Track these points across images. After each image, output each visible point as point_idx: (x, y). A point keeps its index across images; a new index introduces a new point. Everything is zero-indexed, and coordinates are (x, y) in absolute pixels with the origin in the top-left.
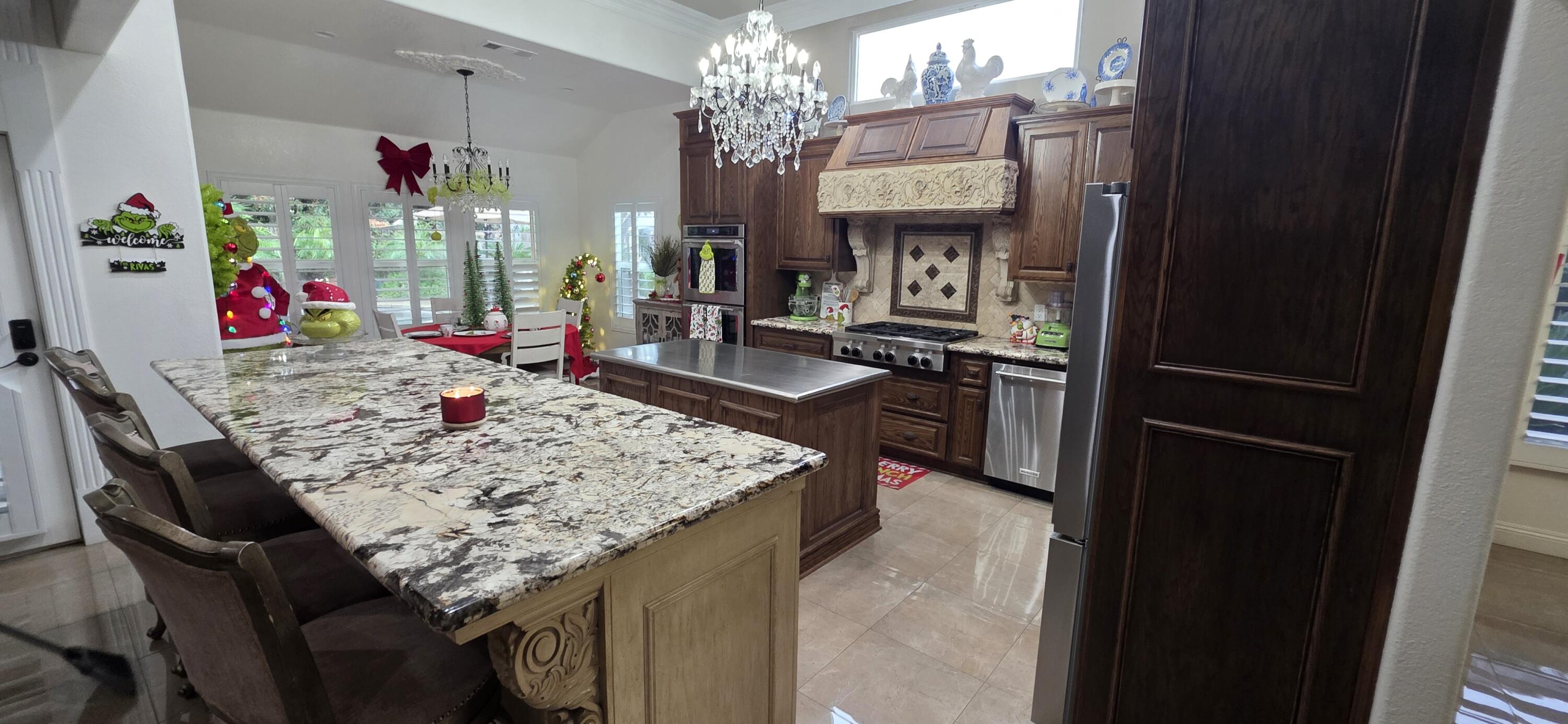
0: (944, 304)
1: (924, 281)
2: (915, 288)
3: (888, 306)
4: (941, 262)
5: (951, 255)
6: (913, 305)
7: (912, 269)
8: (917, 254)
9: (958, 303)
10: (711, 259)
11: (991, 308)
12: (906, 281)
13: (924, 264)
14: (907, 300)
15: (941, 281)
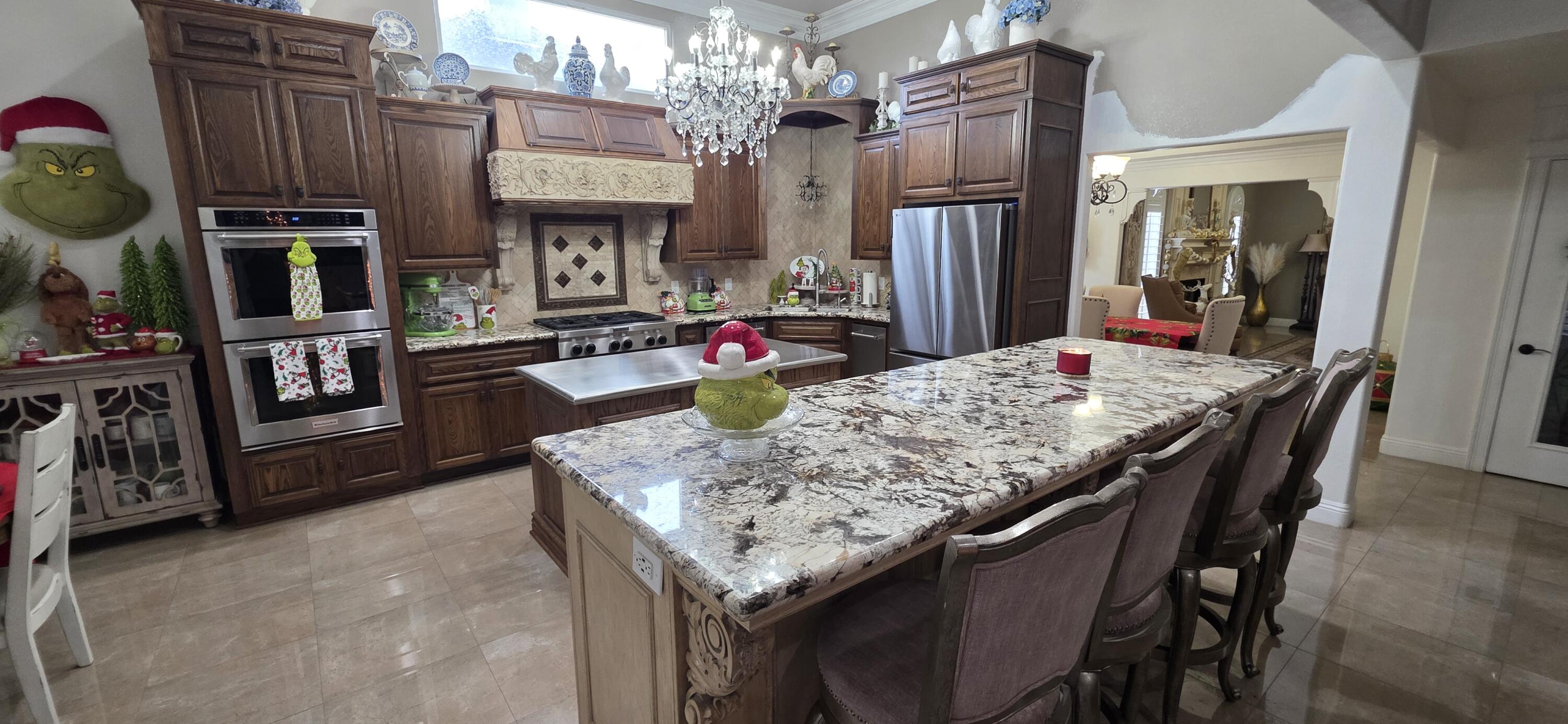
0: (595, 291)
1: (572, 271)
2: (563, 280)
3: (534, 302)
4: (587, 252)
5: (596, 244)
6: (563, 297)
7: (557, 261)
8: (561, 244)
9: (609, 288)
10: (311, 265)
11: (638, 289)
12: (552, 273)
13: (570, 254)
14: (555, 292)
15: (589, 270)
